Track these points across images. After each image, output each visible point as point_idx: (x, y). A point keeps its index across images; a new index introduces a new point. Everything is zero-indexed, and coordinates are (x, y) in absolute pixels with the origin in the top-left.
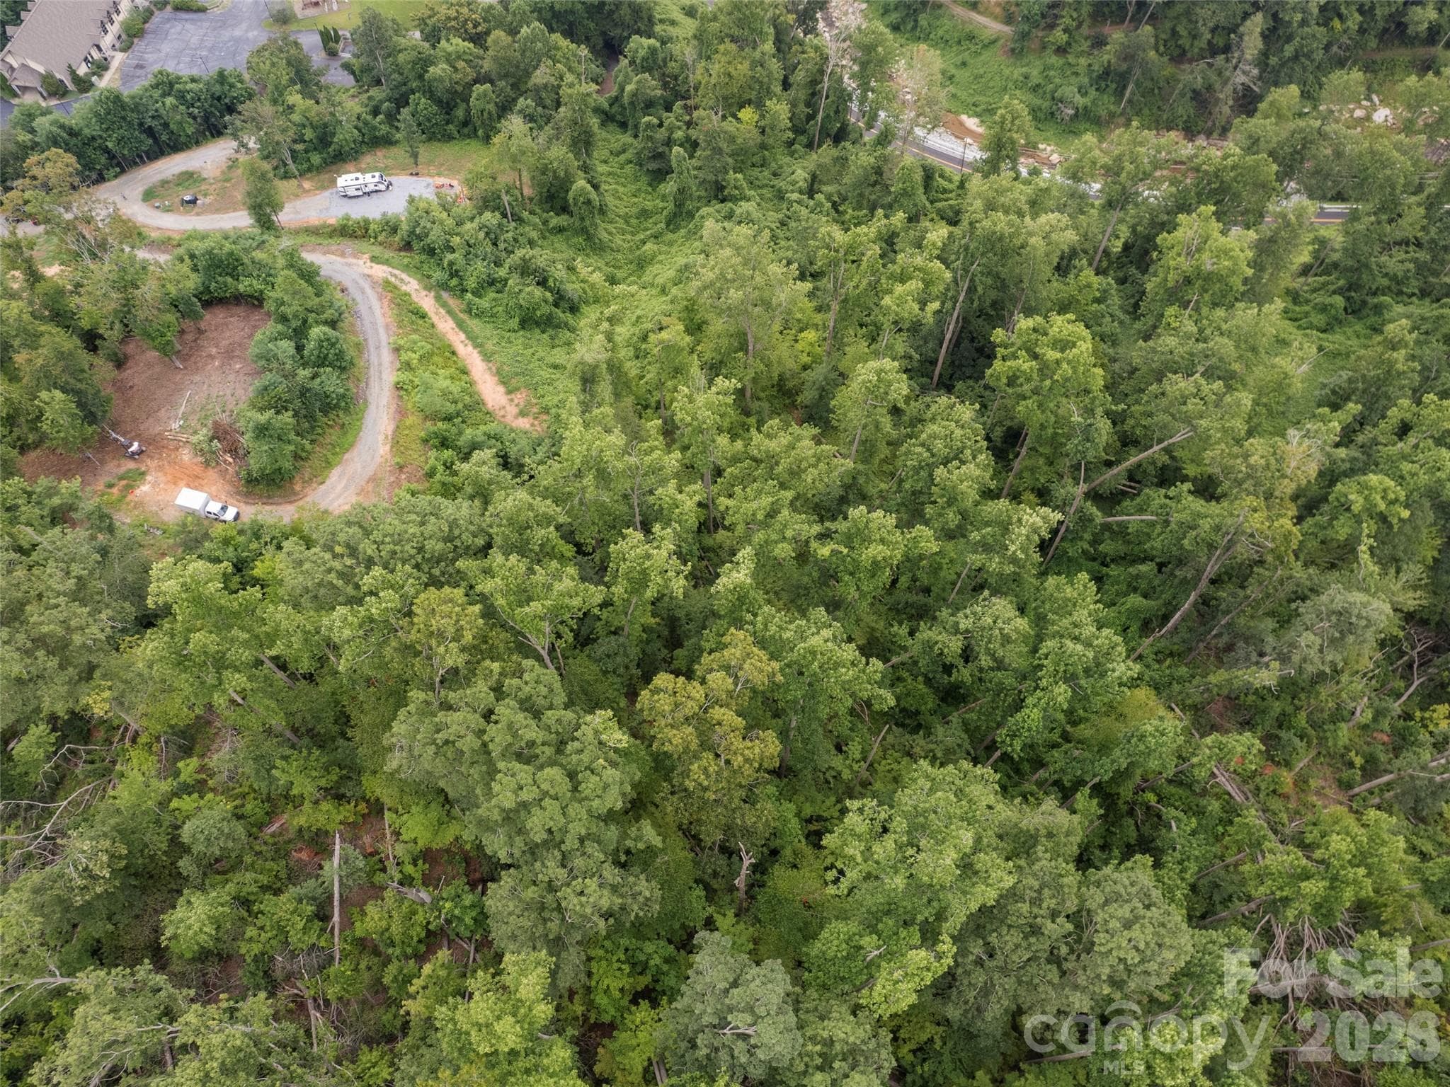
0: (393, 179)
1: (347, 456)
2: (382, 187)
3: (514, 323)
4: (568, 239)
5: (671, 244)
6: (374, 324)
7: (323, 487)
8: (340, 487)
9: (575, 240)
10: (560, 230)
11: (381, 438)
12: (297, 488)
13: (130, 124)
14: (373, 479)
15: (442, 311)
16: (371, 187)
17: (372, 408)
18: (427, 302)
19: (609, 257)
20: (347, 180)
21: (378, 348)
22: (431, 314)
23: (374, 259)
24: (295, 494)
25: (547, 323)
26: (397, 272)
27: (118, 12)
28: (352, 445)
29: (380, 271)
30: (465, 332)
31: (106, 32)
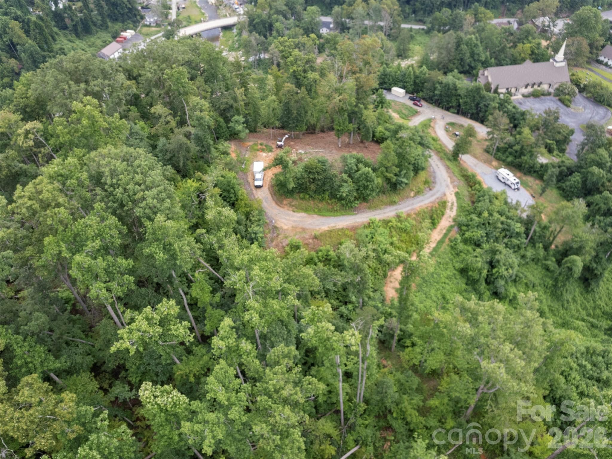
0: (522, 189)
1: (315, 216)
2: (513, 187)
3: (458, 265)
4: (546, 276)
5: (595, 336)
6: (413, 204)
7: (292, 213)
8: (295, 219)
9: (548, 280)
10: (547, 269)
11: (333, 225)
12: (285, 202)
13: (474, 100)
14: (304, 230)
15: (444, 231)
16: (509, 183)
17: (353, 217)
18: (445, 223)
19: (556, 305)
20: (504, 172)
21: (396, 209)
22: (439, 228)
23: (457, 194)
24: (281, 203)
25: (472, 283)
26: (455, 204)
27: (539, 86)
28: (323, 216)
29: (451, 198)
30: (437, 246)
31: (526, 87)
